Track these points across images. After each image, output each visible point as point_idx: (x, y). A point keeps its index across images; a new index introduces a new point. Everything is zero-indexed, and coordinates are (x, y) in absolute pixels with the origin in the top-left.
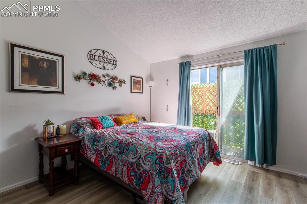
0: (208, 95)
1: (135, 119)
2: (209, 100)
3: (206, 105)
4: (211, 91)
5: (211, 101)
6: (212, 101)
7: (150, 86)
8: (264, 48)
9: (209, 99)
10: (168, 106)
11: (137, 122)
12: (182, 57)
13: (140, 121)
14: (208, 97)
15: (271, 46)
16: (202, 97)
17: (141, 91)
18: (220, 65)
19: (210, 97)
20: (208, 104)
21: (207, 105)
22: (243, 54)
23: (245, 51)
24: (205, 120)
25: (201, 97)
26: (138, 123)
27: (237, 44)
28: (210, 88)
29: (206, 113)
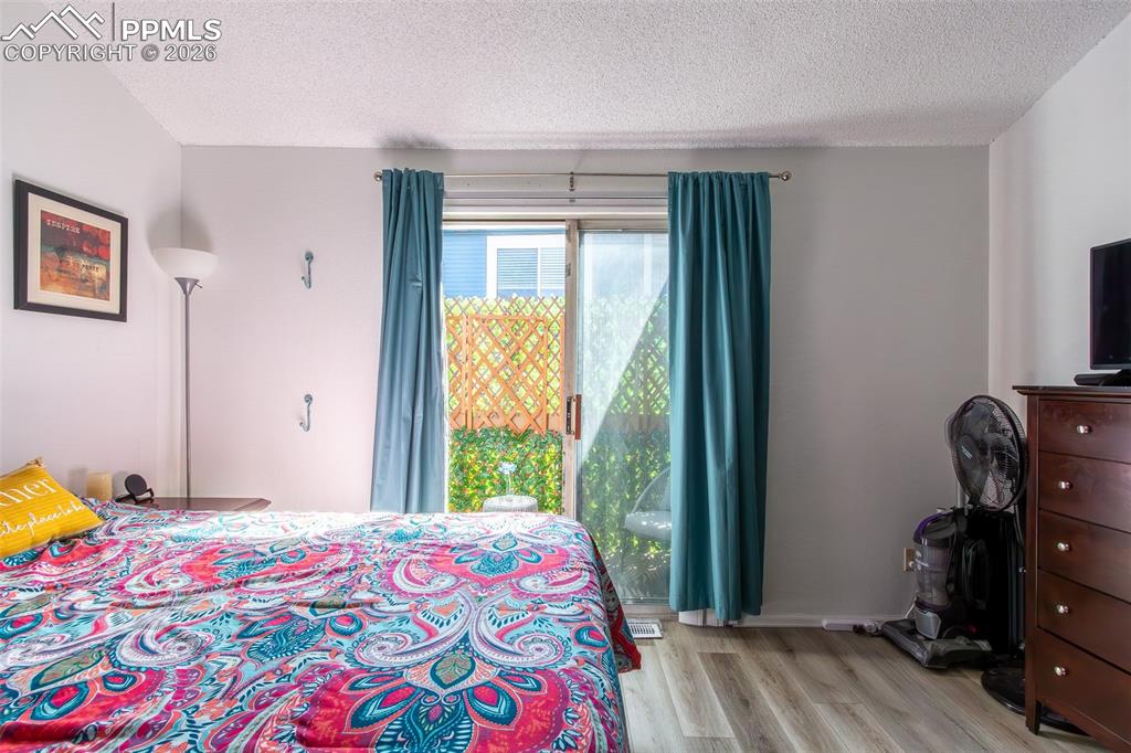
0: (483, 348)
1: (74, 514)
2: (489, 372)
3: (474, 391)
4: (497, 331)
5: (495, 373)
6: (502, 373)
7: (182, 282)
8: (734, 180)
9: (490, 365)
10: (309, 399)
11: (88, 534)
12: (396, 143)
13: (121, 522)
14: (484, 358)
15: (752, 175)
16: (461, 357)
17: (113, 306)
18: (579, 220)
19: (490, 357)
20: (486, 386)
21: (479, 393)
22: (663, 186)
23: (673, 176)
24: (473, 456)
25: (455, 358)
26: (100, 535)
27: (642, 142)
28: (494, 322)
29: (476, 426)
